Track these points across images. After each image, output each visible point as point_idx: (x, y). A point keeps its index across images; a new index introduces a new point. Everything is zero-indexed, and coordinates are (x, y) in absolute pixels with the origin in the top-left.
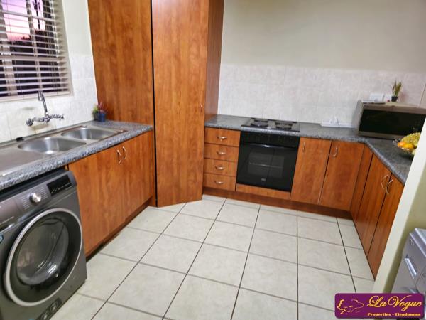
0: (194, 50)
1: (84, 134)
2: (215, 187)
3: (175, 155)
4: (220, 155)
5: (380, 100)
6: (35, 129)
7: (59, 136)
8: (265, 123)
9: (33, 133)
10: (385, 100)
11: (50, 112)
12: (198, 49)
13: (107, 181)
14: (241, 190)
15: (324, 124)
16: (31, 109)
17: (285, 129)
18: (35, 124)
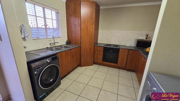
0: (91, 26)
1: (63, 47)
2: (97, 62)
3: (86, 53)
4: (98, 53)
5: (142, 39)
6: (51, 45)
7: (57, 47)
8: (110, 45)
9: (51, 46)
10: (144, 39)
11: (55, 42)
12: (92, 26)
13: (67, 59)
14: (104, 63)
15: (126, 45)
16: (51, 41)
17: (116, 47)
18: (52, 44)
